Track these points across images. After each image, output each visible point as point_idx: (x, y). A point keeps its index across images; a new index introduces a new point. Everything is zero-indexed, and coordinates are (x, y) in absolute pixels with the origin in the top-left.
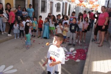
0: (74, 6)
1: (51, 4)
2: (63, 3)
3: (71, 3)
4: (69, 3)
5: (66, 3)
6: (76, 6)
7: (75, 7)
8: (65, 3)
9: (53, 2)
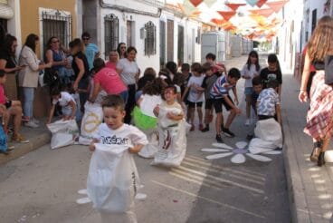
0: (193, 30)
1: (129, 28)
2: (162, 23)
3: (183, 22)
4: (179, 19)
5: (171, 23)
6: (199, 31)
7: (196, 36)
8: (166, 21)
9: (134, 22)
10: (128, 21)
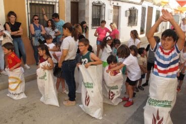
1: (117, 10)
4: (157, 7)
8: (147, 8)
9: (120, 7)
10: (114, 6)
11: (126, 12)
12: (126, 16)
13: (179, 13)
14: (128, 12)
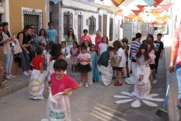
0: (119, 21)
1: (80, 19)
3: (113, 16)
4: (110, 15)
8: (102, 16)
9: (82, 16)
10: (78, 15)
11: (87, 20)
12: (87, 25)
13: (128, 20)
14: (89, 21)
